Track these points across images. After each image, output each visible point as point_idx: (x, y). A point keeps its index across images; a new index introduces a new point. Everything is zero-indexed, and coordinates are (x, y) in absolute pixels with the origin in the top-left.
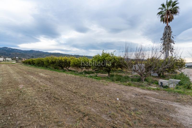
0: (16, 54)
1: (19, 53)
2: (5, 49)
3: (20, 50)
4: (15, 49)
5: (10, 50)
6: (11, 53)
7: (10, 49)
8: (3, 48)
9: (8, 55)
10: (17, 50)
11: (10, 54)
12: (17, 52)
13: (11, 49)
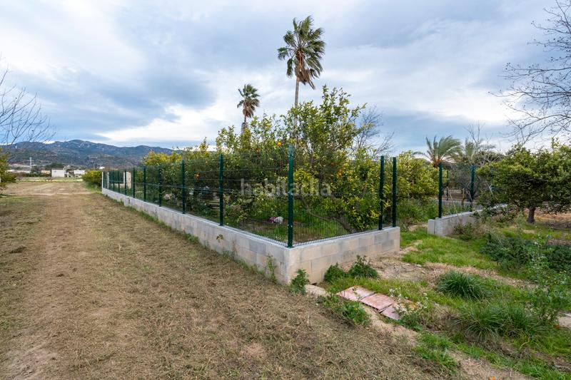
0: (102, 157)
1: (108, 156)
2: (76, 145)
3: (112, 147)
4: (98, 144)
5: (88, 146)
6: (89, 156)
7: (87, 144)
8: (71, 142)
9: (84, 161)
10: (104, 146)
11: (88, 159)
12: (105, 152)
13: (91, 144)
